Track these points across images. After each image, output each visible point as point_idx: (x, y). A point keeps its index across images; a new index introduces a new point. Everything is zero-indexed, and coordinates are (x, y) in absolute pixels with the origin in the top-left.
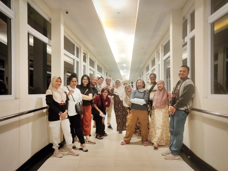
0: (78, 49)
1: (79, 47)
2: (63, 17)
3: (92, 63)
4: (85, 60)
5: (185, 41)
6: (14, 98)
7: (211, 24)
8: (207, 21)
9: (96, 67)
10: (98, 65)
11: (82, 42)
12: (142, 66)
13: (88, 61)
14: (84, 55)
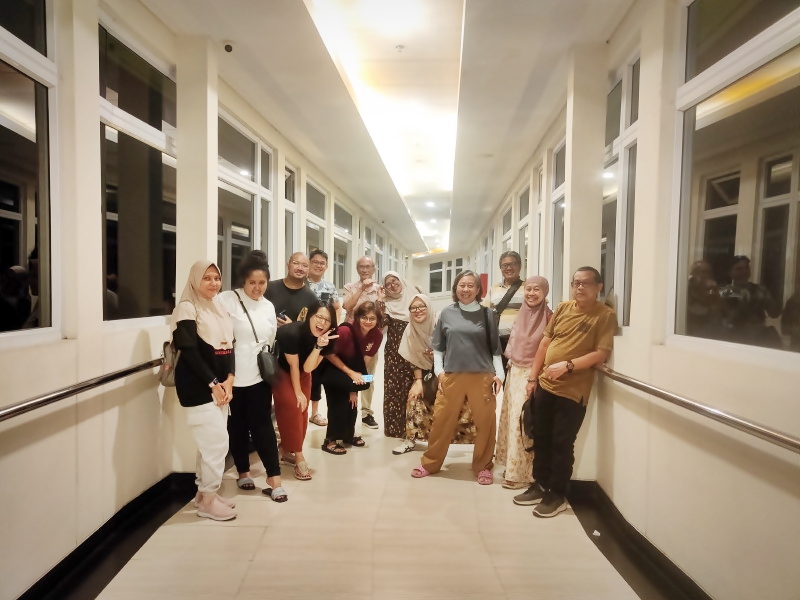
0: (266, 157)
1: (269, 150)
2: (214, 62)
3: (316, 202)
4: (290, 193)
5: (614, 153)
6: (60, 336)
7: (684, 112)
8: (673, 102)
9: (330, 213)
10: (340, 204)
11: (280, 133)
12: (489, 209)
13: (301, 194)
14: (289, 174)
